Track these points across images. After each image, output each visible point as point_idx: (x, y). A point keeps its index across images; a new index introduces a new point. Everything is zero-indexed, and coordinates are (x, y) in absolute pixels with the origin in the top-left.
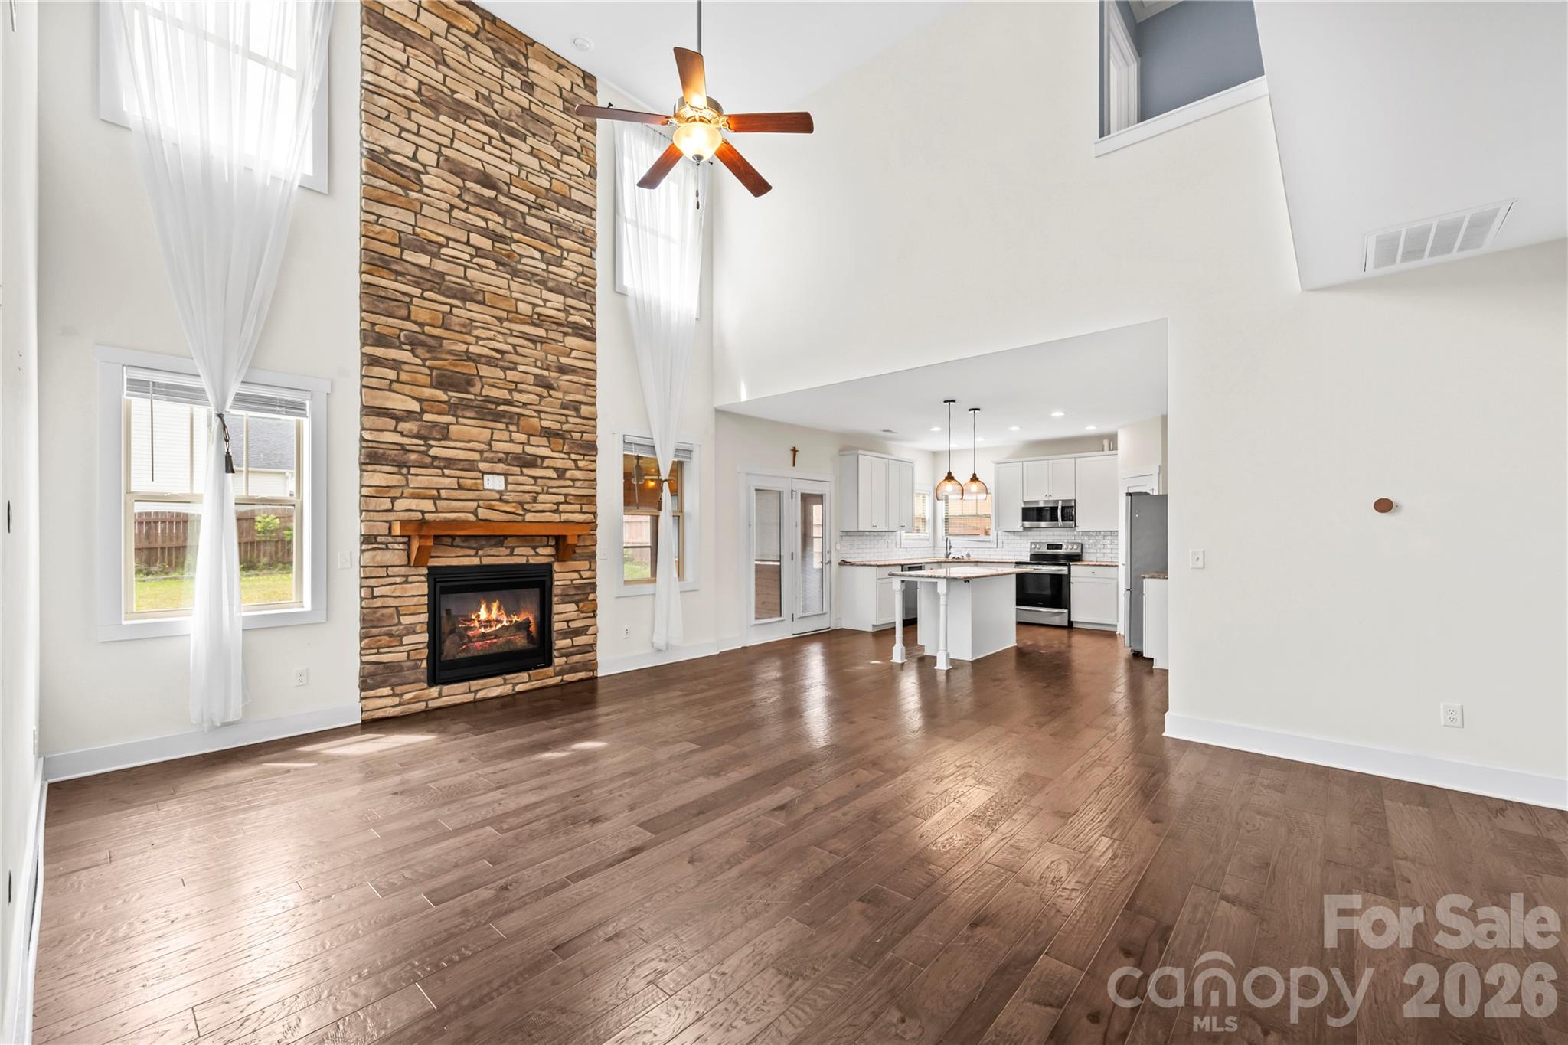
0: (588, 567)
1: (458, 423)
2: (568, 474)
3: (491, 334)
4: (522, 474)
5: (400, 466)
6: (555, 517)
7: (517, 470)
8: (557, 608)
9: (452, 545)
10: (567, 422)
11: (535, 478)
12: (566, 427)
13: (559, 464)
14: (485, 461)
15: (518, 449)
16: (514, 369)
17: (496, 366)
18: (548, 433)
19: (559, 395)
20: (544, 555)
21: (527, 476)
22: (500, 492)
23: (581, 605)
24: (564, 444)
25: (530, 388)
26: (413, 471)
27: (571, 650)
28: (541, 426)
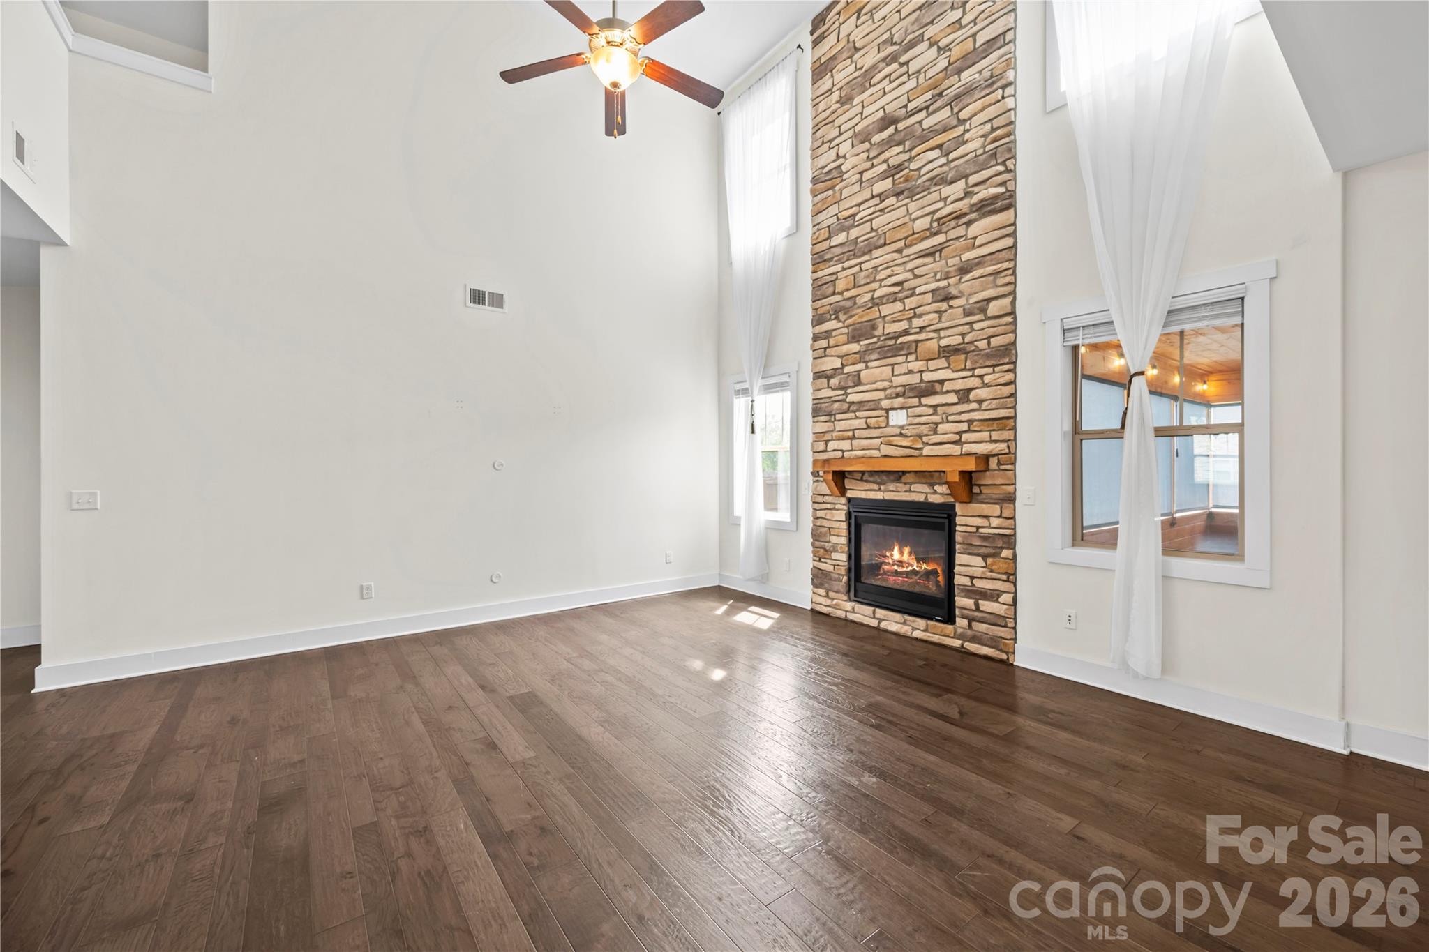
0: (998, 513)
1: (867, 367)
2: (972, 396)
3: (888, 272)
4: (920, 405)
5: (830, 415)
6: (956, 450)
7: (916, 401)
8: (960, 558)
9: (861, 480)
10: (972, 330)
11: (935, 407)
12: (967, 339)
13: (959, 385)
14: (887, 398)
15: (915, 379)
16: (913, 294)
17: (895, 301)
18: (947, 352)
19: (962, 301)
20: (938, 495)
21: (926, 405)
22: (902, 427)
23: (990, 560)
24: (967, 360)
25: (927, 308)
26: (838, 417)
27: (976, 614)
28: (940, 347)
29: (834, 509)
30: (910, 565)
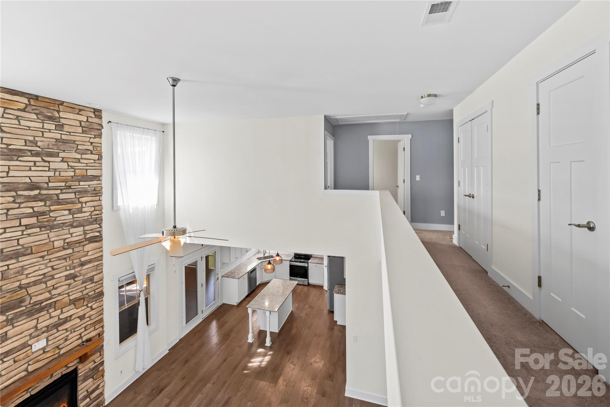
0: (99, 355)
1: (13, 327)
2: (87, 316)
3: (37, 268)
4: (58, 331)
6: (79, 342)
7: (55, 331)
8: (80, 387)
10: (86, 288)
11: (66, 329)
12: (84, 293)
13: (81, 313)
14: (33, 338)
15: (55, 320)
16: (52, 279)
17: (41, 283)
18: (74, 302)
19: (81, 278)
20: (72, 365)
21: (61, 330)
22: (43, 349)
23: (95, 376)
24: (84, 301)
25: (62, 284)
27: (90, 402)
28: (70, 300)
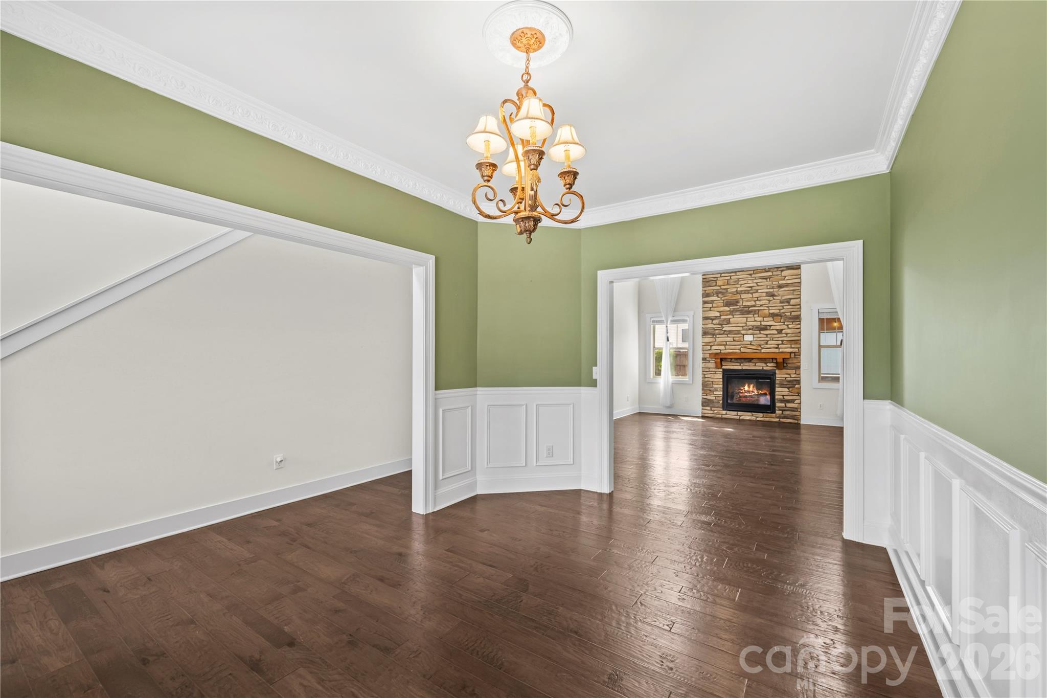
0: (794, 373)
1: (733, 317)
2: (783, 332)
3: (746, 282)
4: (760, 333)
5: (713, 335)
6: (777, 351)
7: (758, 332)
8: (777, 389)
9: (731, 362)
10: (783, 308)
11: (767, 335)
12: (782, 311)
13: (778, 327)
14: (744, 330)
15: (758, 324)
16: (757, 292)
17: (749, 293)
18: (773, 315)
19: (779, 298)
20: (770, 366)
21: (763, 334)
22: (751, 342)
23: (791, 389)
24: (781, 319)
25: (764, 298)
26: (717, 336)
27: (785, 408)
28: (769, 313)
29: (715, 373)
30: (753, 392)
